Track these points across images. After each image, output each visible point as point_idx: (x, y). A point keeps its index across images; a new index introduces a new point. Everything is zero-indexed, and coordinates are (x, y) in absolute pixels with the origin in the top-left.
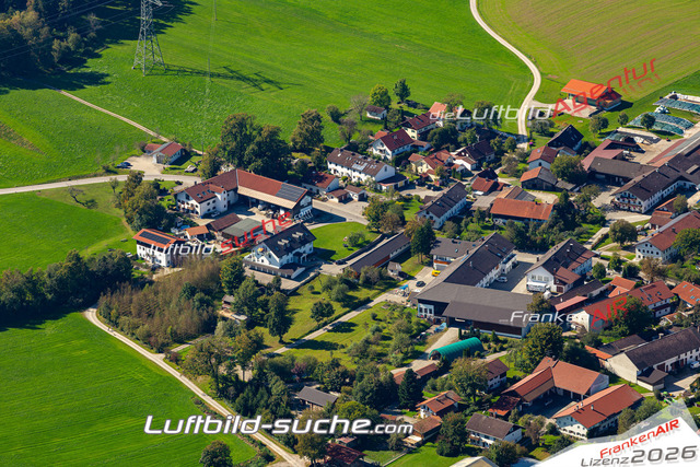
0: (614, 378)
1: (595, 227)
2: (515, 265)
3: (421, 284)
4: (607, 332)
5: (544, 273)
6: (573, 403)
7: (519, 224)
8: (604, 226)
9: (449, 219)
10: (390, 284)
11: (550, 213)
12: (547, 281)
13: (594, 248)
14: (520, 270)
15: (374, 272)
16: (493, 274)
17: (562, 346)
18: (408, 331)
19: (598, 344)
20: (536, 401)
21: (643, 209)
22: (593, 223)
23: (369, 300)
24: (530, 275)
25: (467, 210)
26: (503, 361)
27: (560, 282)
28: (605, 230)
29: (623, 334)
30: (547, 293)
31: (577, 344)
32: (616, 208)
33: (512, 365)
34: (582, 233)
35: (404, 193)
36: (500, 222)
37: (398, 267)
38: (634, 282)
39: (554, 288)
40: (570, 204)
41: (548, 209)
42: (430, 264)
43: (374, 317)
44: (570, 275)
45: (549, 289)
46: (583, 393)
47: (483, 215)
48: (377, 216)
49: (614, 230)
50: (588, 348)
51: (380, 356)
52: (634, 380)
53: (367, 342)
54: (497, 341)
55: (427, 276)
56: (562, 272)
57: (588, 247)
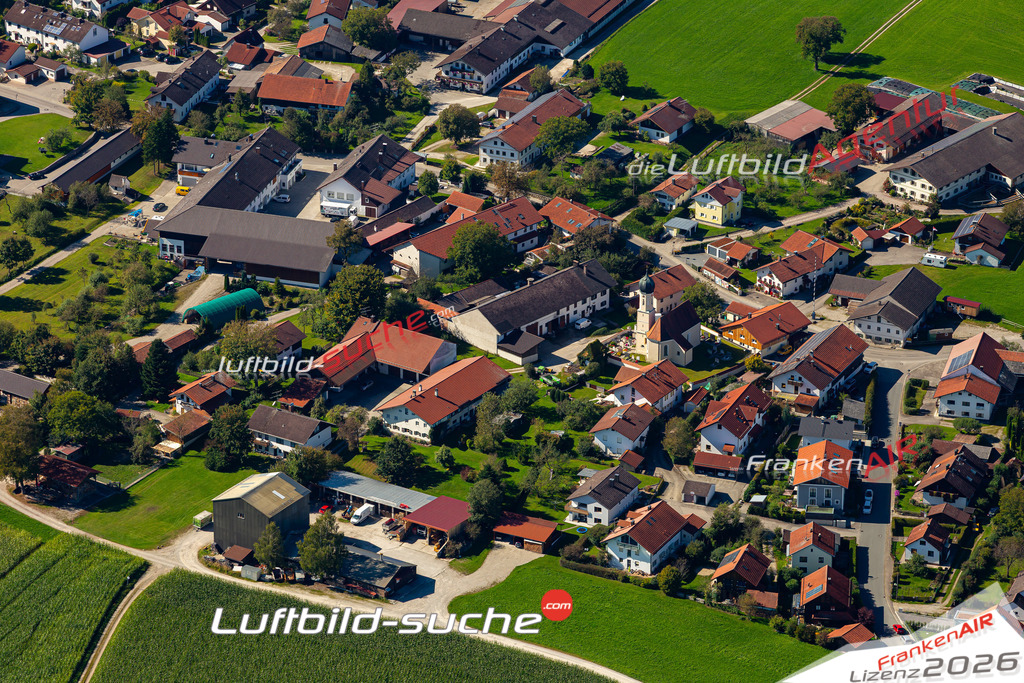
0: (464, 347)
1: (415, 116)
2: (300, 176)
3: (160, 208)
4: (448, 277)
5: (346, 188)
6: (405, 386)
7: (302, 112)
8: (427, 113)
9: (195, 107)
10: (114, 209)
11: (347, 95)
12: (350, 199)
13: (416, 147)
14: (310, 183)
15: (89, 190)
16: (270, 190)
17: (384, 300)
18: (148, 280)
19: (435, 296)
20: (348, 385)
21: (484, 87)
22: (412, 109)
23: (84, 234)
24: (325, 191)
25: (221, 92)
26: (296, 323)
27: (371, 201)
28: (428, 121)
29: (472, 279)
30: (352, 218)
31: (404, 296)
32: (444, 86)
33: (308, 330)
34: (396, 125)
35: (124, 68)
36: (272, 110)
37: (125, 182)
38: (481, 200)
39: (362, 211)
40: (376, 82)
41: (344, 89)
42: (172, 177)
43: (94, 260)
44: (384, 189)
45: (355, 212)
46: (419, 370)
47: (248, 99)
48: (88, 103)
49: (445, 121)
50: (422, 302)
51: (108, 320)
52: (493, 349)
53: (88, 299)
54: (282, 293)
55: (169, 194)
56: (373, 185)
57: (407, 146)
